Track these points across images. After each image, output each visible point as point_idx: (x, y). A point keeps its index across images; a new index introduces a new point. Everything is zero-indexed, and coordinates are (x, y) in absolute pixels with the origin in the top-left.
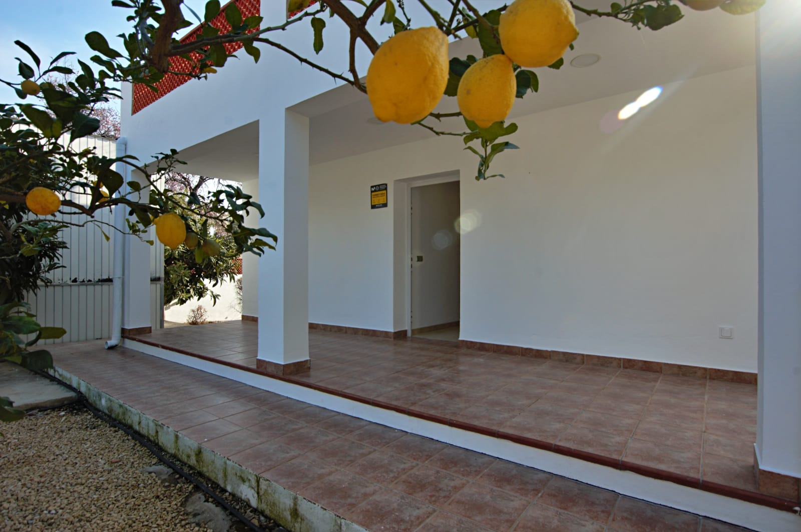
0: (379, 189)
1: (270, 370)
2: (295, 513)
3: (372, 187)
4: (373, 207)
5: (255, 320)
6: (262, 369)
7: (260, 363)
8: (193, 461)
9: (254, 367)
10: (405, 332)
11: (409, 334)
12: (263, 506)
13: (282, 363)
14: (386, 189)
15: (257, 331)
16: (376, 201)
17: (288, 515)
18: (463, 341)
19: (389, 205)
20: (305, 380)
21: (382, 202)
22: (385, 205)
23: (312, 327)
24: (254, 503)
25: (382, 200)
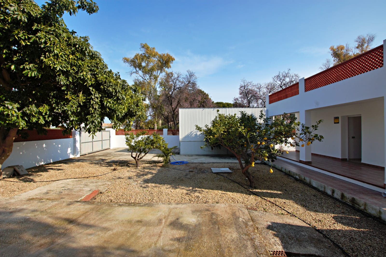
0: (337, 118)
1: (302, 162)
2: (304, 179)
3: (334, 117)
4: (335, 123)
5: (299, 151)
6: (301, 162)
7: (300, 161)
8: (288, 173)
9: (299, 161)
10: (346, 159)
11: (348, 160)
12: (300, 179)
13: (305, 161)
14: (338, 118)
15: (299, 154)
16: (336, 121)
17: (303, 179)
18: (362, 163)
19: (339, 122)
20: (311, 165)
21: (337, 122)
22: (338, 123)
23: (312, 154)
24: (298, 178)
25: (337, 121)
